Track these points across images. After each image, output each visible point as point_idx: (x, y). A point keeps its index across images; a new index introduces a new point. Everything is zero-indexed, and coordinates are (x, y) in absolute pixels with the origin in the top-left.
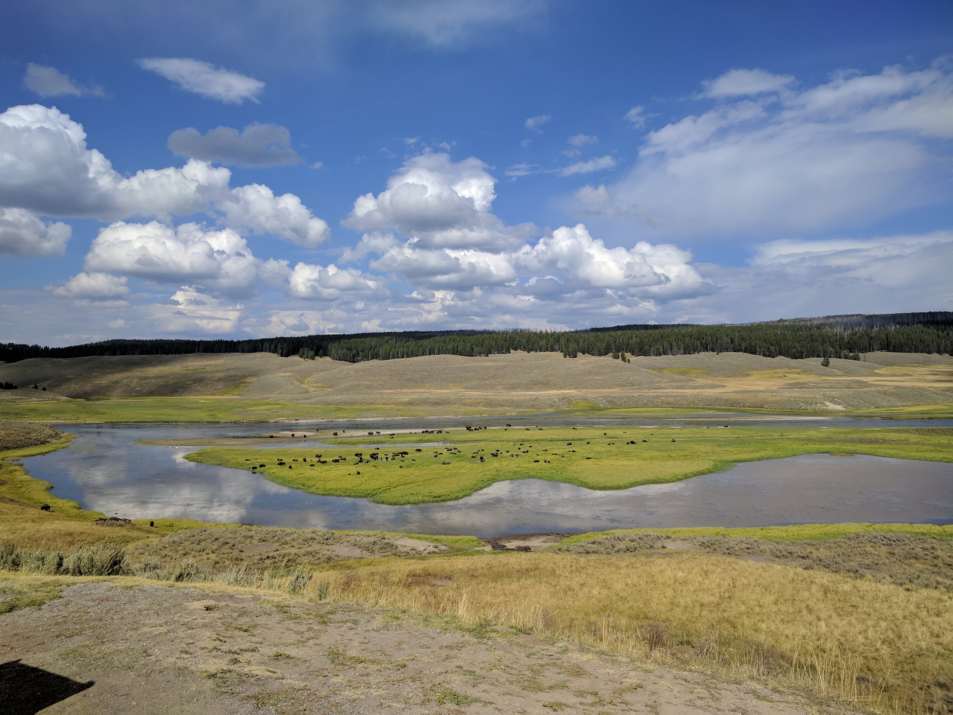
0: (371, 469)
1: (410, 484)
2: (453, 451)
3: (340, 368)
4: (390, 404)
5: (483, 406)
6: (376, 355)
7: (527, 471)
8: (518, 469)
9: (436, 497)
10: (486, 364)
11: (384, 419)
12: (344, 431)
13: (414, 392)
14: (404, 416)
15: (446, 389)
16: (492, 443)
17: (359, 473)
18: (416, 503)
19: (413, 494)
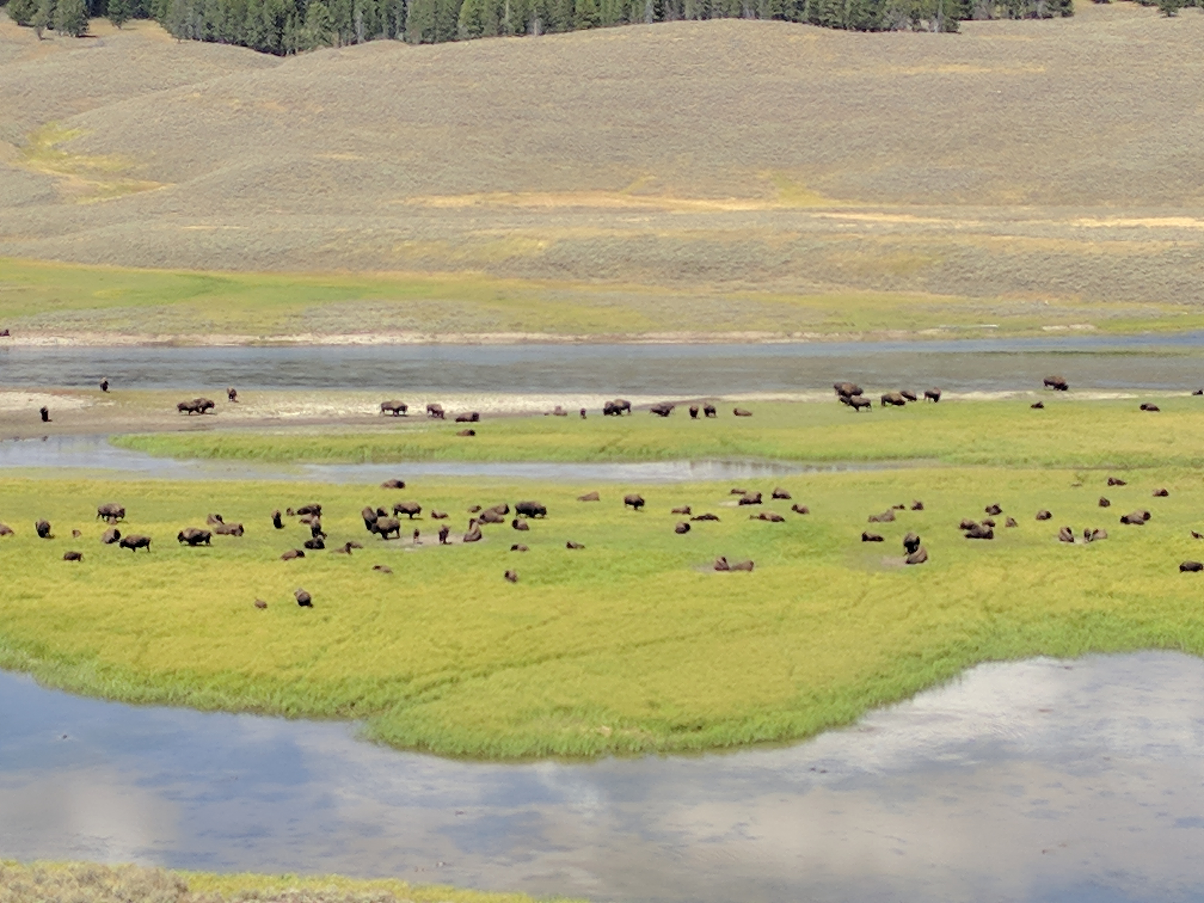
0: (367, 582)
1: (553, 663)
2: (770, 507)
3: (215, 81)
4: (455, 267)
5: (926, 286)
6: (391, 18)
7: (1141, 616)
8: (1098, 604)
9: (681, 728)
10: (945, 70)
11: (428, 338)
12: (232, 395)
13: (577, 209)
14: (530, 329)
15: (741, 197)
16: (969, 471)
17: (305, 602)
18: (581, 756)
19: (567, 710)
